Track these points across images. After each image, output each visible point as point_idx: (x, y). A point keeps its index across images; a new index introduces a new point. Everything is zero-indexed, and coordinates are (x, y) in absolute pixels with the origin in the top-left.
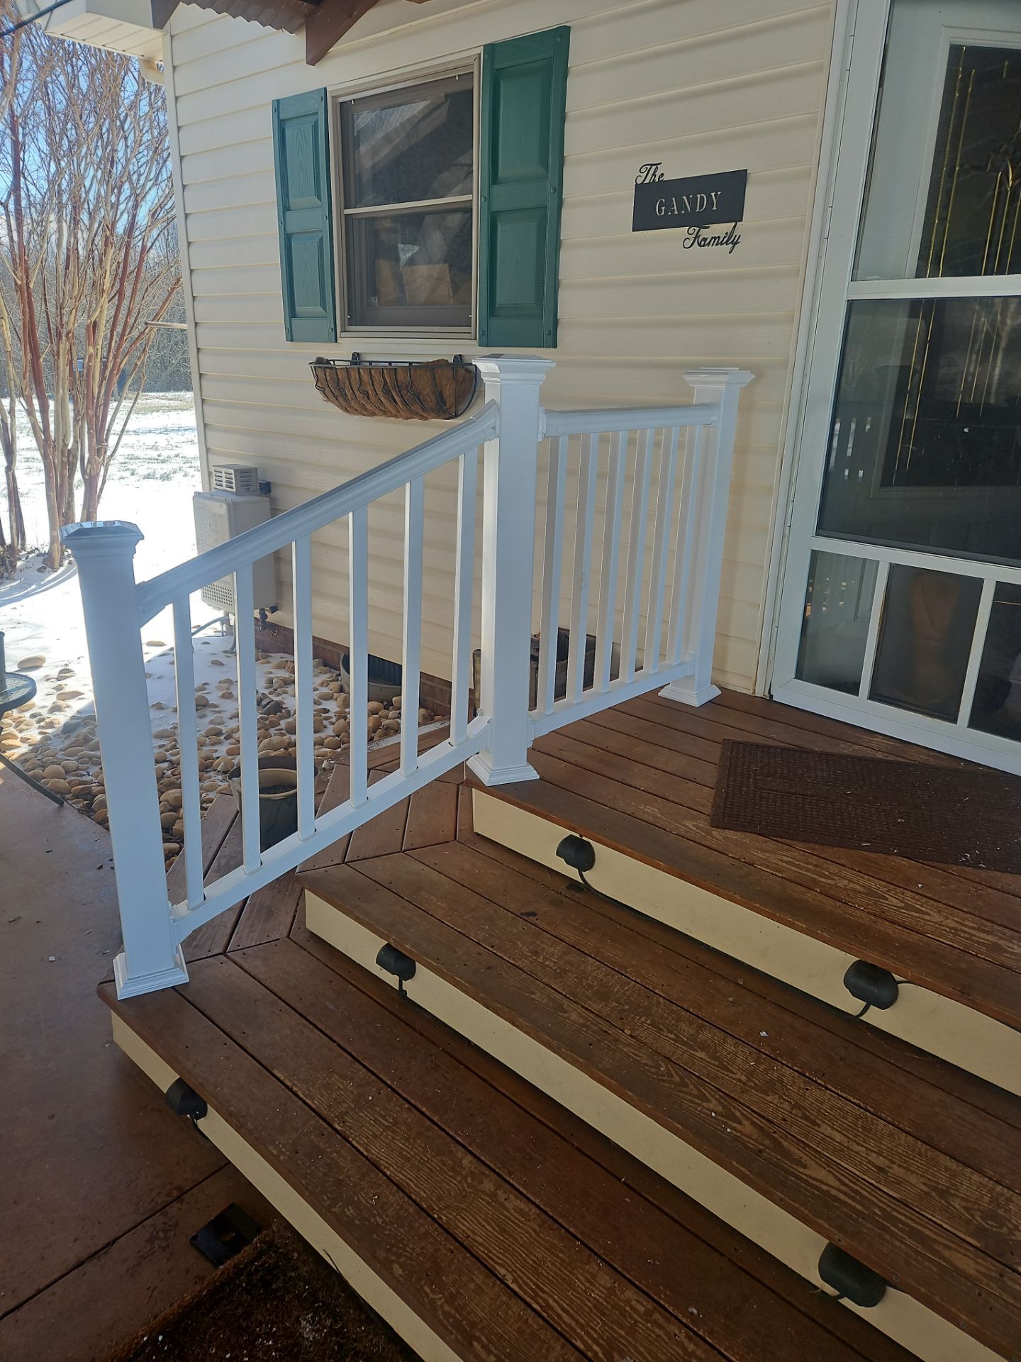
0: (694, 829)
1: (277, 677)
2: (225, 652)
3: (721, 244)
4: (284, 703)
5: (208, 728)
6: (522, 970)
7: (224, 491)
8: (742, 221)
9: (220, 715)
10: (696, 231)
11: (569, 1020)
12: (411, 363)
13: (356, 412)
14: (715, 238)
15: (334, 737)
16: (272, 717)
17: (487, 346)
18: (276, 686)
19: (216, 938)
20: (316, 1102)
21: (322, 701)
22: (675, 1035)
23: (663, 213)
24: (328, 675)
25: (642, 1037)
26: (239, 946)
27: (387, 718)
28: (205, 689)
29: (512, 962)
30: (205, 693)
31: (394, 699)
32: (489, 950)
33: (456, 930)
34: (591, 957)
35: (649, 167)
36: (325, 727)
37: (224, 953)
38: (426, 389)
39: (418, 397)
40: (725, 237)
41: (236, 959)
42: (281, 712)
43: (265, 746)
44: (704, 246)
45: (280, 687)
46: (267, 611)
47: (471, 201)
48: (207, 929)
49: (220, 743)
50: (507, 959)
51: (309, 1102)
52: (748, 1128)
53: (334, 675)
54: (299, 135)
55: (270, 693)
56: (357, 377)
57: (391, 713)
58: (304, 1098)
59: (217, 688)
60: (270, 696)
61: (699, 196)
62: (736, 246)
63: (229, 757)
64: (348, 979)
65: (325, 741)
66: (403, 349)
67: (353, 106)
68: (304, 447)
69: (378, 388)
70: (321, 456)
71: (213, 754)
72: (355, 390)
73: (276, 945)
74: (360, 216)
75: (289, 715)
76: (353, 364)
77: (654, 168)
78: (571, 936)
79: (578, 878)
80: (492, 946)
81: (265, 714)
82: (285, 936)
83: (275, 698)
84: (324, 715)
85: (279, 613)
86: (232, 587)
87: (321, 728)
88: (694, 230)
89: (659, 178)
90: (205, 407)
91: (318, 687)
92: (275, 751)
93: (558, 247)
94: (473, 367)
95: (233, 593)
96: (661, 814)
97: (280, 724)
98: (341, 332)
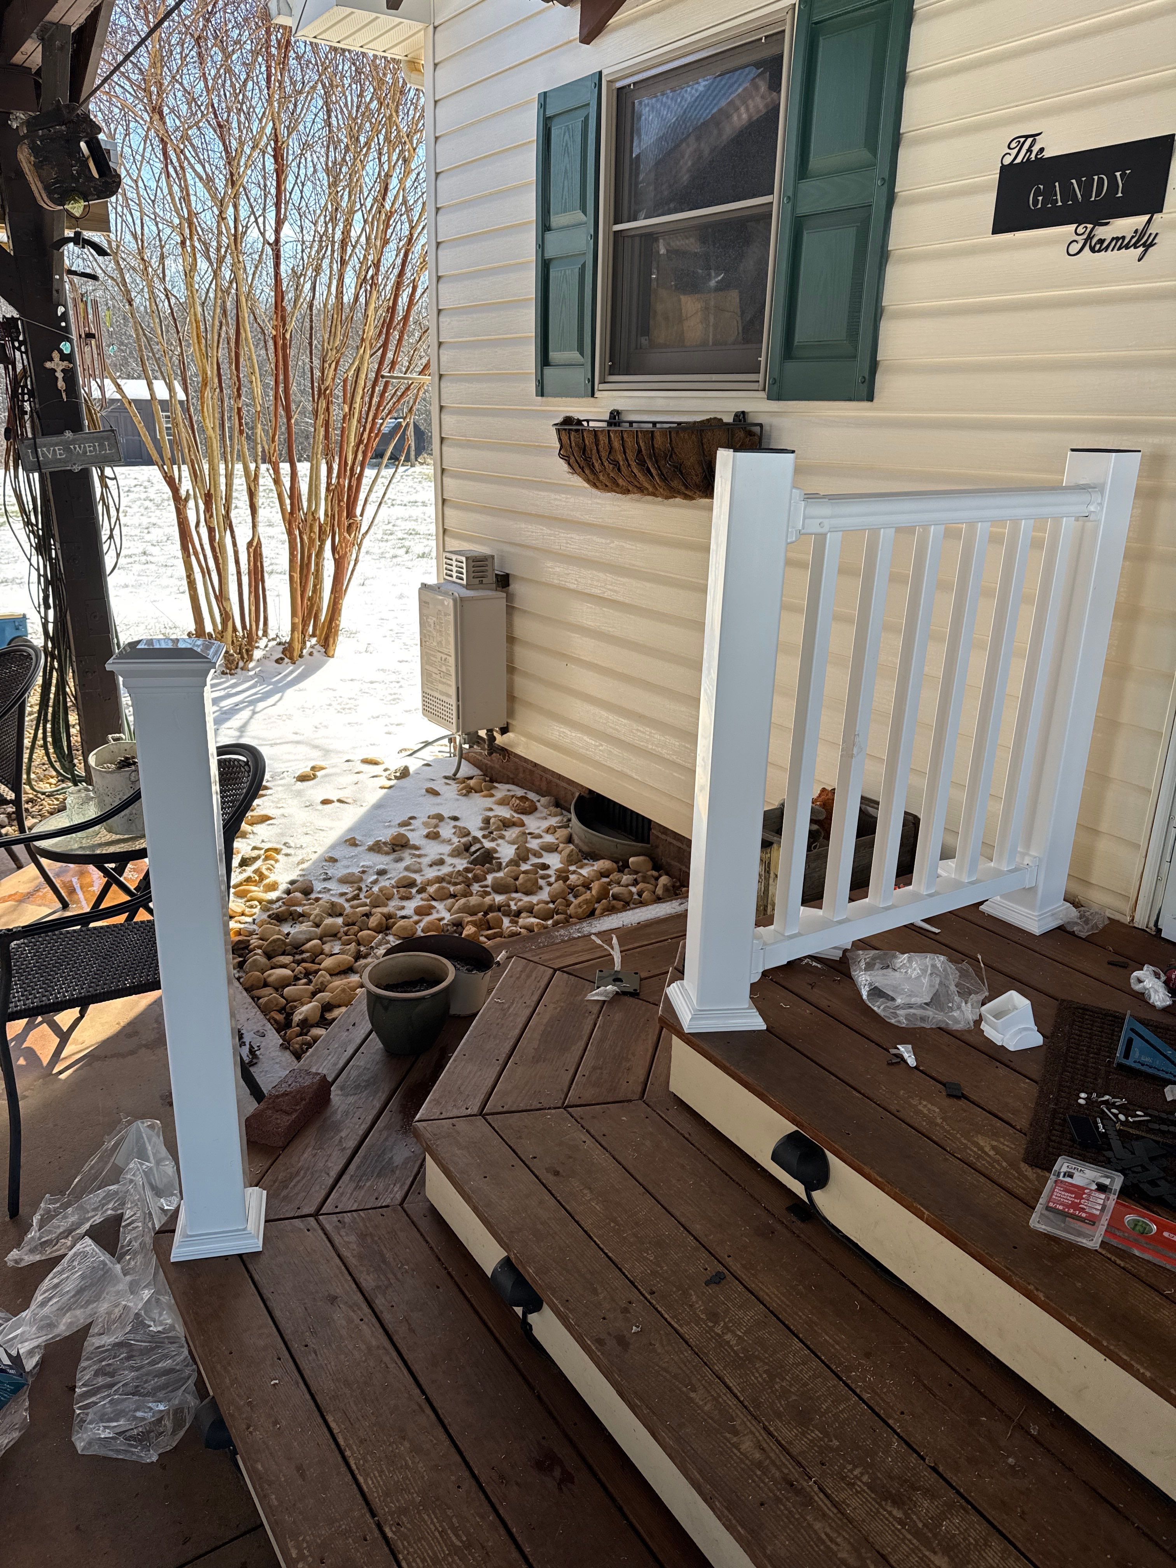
0: (992, 1153)
1: (495, 816)
2: (446, 778)
3: (1127, 247)
4: (496, 851)
5: (401, 875)
6: (687, 1343)
7: (455, 583)
8: (1161, 211)
9: (418, 860)
10: (1089, 230)
11: (739, 1450)
12: (679, 423)
13: (606, 488)
14: (1117, 239)
15: (547, 903)
16: (479, 869)
17: (779, 399)
18: (493, 828)
19: (313, 1190)
20: (370, 1482)
21: (543, 853)
22: (906, 1514)
23: (1039, 206)
24: (559, 818)
25: (848, 1505)
26: (337, 1207)
27: (621, 883)
28: (410, 824)
29: (676, 1325)
30: (408, 830)
31: (631, 860)
32: (646, 1298)
33: (606, 1254)
34: (798, 1338)
35: (1022, 140)
36: (541, 888)
37: (316, 1215)
39: (679, 469)
40: (1133, 237)
41: (328, 1227)
42: (491, 863)
43: (459, 909)
44: (1099, 251)
45: (498, 829)
46: (497, 732)
47: (772, 203)
48: (305, 1173)
49: (408, 898)
50: (669, 1319)
51: (361, 1479)
53: (566, 820)
54: (567, 134)
55: (484, 837)
56: (606, 442)
57: (628, 877)
58: (356, 1472)
59: (425, 824)
60: (483, 840)
61: (1096, 178)
62: (1151, 249)
63: (416, 918)
64: (462, 1286)
65: (536, 907)
66: (673, 405)
67: (633, 90)
68: (549, 532)
69: (631, 456)
70: (567, 543)
71: (398, 912)
72: (604, 460)
73: (382, 1215)
74: (633, 233)
75: (499, 868)
76: (610, 424)
77: (1030, 140)
78: (776, 1296)
79: (804, 1197)
80: (652, 1293)
81: (471, 864)
82: (398, 1202)
83: (488, 844)
84: (541, 872)
85: (510, 735)
86: (453, 701)
87: (535, 889)
88: (1086, 227)
89: (1037, 155)
90: (444, 479)
91: (543, 834)
92: (471, 915)
93: (884, 261)
94: (757, 429)
95: (454, 708)
96: (944, 1119)
97: (486, 879)
98: (600, 383)
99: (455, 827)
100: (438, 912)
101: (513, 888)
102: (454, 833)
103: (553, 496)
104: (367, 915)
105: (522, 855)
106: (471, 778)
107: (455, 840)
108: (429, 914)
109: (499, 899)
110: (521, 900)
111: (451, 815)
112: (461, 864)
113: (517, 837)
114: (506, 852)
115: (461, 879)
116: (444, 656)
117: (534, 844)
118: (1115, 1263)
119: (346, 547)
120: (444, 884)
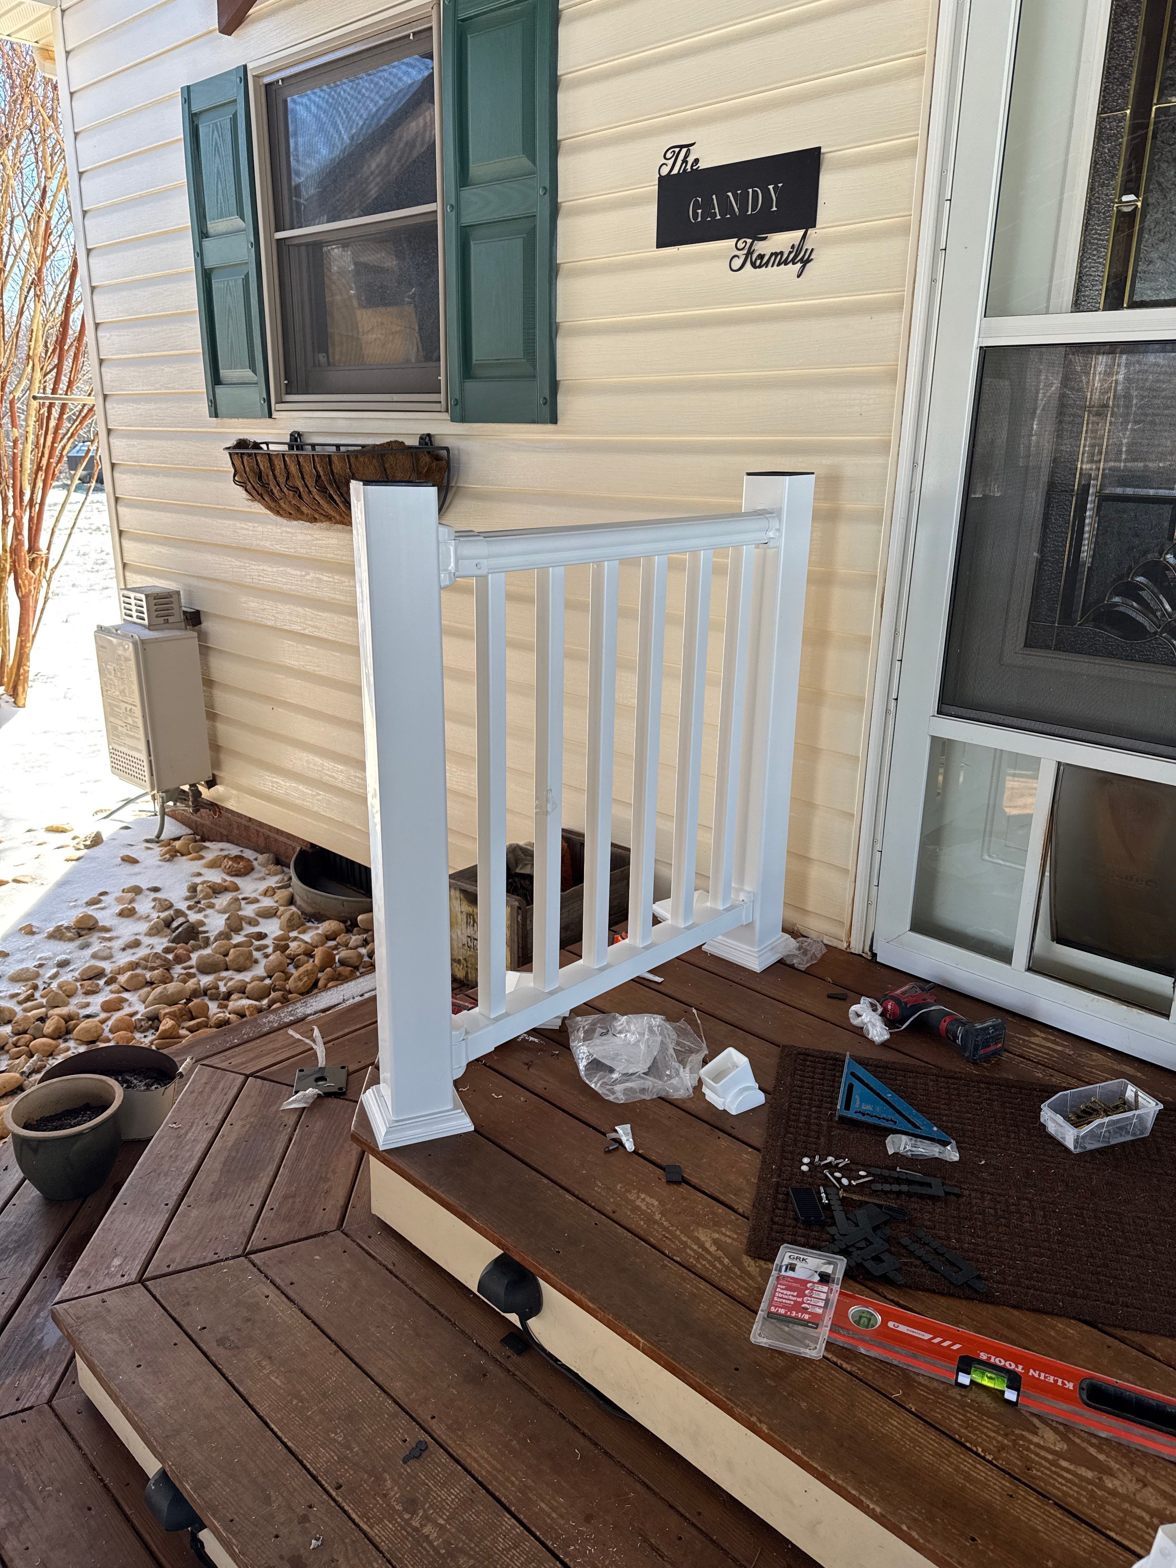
1: (203, 883)
2: (147, 841)
3: (786, 263)
4: (203, 924)
5: (87, 965)
6: (377, 1548)
7: (135, 623)
8: (815, 226)
9: (108, 944)
10: (748, 245)
12: (363, 446)
13: (291, 516)
14: (776, 254)
15: (262, 979)
16: (181, 948)
17: (463, 421)
18: (200, 896)
21: (260, 919)
23: (699, 219)
24: (278, 878)
27: (346, 945)
28: (100, 901)
29: (365, 1527)
30: (97, 909)
31: (361, 917)
32: (330, 1496)
34: (510, 1512)
35: (677, 150)
36: (256, 962)
40: (790, 253)
42: (196, 939)
43: (155, 999)
44: (760, 266)
45: (204, 898)
46: (202, 785)
47: (436, 212)
49: (94, 992)
50: (357, 1520)
53: (286, 879)
54: (216, 132)
55: (190, 908)
56: (283, 466)
57: (354, 938)
59: (119, 900)
60: (188, 912)
61: (750, 190)
62: (808, 265)
63: (103, 1015)
64: (121, 1501)
65: (249, 986)
66: (356, 427)
67: (281, 88)
68: (238, 563)
69: (311, 482)
70: (259, 576)
71: (80, 1011)
72: (283, 486)
73: (23, 1421)
74: (296, 242)
75: (207, 943)
76: (291, 447)
77: (684, 150)
78: (486, 1460)
79: (519, 1325)
80: (339, 1487)
81: (173, 941)
82: (44, 1399)
83: (193, 917)
84: (256, 943)
85: (219, 789)
86: (143, 756)
87: (248, 963)
88: (745, 242)
89: (692, 166)
90: (119, 508)
91: (259, 897)
92: (170, 1005)
93: (554, 275)
94: (444, 452)
95: (146, 764)
96: (663, 1214)
97: (190, 958)
98: (276, 403)
99: (154, 900)
100: (130, 1005)
101: (222, 966)
102: (154, 908)
103: (238, 525)
104: (42, 1019)
105: (234, 926)
106: (178, 839)
107: (155, 915)
108: (119, 1010)
109: (205, 980)
110: (232, 979)
111: (150, 886)
112: (160, 943)
113: (229, 905)
114: (215, 923)
115: (158, 962)
116: (129, 707)
117: (249, 911)
118: (841, 1367)
119: (30, 585)
120: (139, 971)
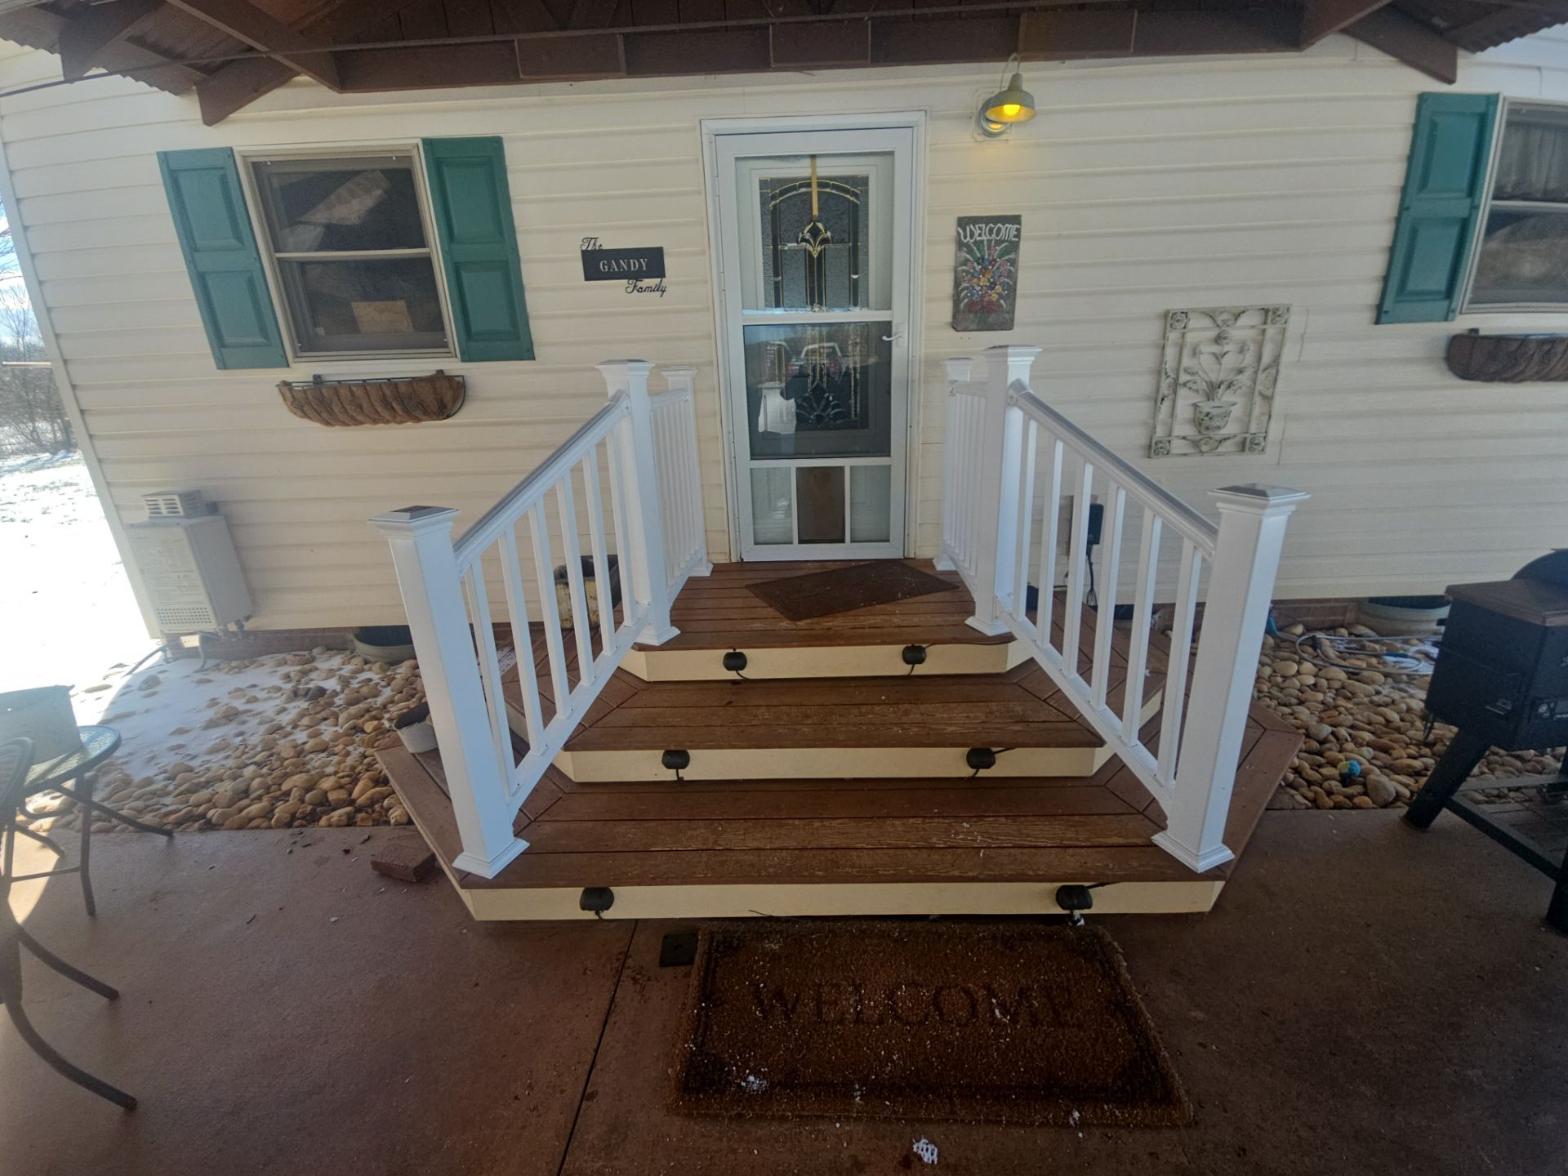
0: (787, 625)
3: (653, 291)
4: (321, 687)
5: (262, 728)
7: (168, 517)
8: (665, 278)
9: (262, 715)
10: (634, 283)
14: (648, 287)
16: (321, 701)
17: (471, 361)
18: (297, 678)
20: (695, 847)
21: (357, 674)
22: (853, 715)
23: (607, 270)
24: (342, 656)
26: (538, 813)
28: (218, 703)
30: (223, 706)
34: (782, 706)
35: (589, 240)
37: (532, 821)
38: (430, 399)
39: (420, 404)
40: (655, 287)
42: (328, 694)
45: (301, 678)
46: (242, 621)
47: (431, 253)
51: (690, 848)
52: (916, 729)
55: (298, 684)
58: (685, 849)
59: (234, 697)
60: (300, 686)
61: (632, 260)
62: (665, 292)
75: (337, 693)
76: (316, 383)
77: (593, 241)
79: (740, 677)
81: (311, 700)
83: (308, 687)
85: (257, 618)
88: (632, 281)
89: (599, 247)
91: (341, 667)
98: (293, 358)
99: (262, 690)
102: (268, 693)
105: (344, 682)
107: (275, 695)
108: (322, 734)
109: (360, 707)
111: (246, 686)
112: (303, 703)
114: (329, 684)
115: (315, 710)
117: (343, 673)
